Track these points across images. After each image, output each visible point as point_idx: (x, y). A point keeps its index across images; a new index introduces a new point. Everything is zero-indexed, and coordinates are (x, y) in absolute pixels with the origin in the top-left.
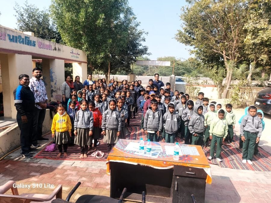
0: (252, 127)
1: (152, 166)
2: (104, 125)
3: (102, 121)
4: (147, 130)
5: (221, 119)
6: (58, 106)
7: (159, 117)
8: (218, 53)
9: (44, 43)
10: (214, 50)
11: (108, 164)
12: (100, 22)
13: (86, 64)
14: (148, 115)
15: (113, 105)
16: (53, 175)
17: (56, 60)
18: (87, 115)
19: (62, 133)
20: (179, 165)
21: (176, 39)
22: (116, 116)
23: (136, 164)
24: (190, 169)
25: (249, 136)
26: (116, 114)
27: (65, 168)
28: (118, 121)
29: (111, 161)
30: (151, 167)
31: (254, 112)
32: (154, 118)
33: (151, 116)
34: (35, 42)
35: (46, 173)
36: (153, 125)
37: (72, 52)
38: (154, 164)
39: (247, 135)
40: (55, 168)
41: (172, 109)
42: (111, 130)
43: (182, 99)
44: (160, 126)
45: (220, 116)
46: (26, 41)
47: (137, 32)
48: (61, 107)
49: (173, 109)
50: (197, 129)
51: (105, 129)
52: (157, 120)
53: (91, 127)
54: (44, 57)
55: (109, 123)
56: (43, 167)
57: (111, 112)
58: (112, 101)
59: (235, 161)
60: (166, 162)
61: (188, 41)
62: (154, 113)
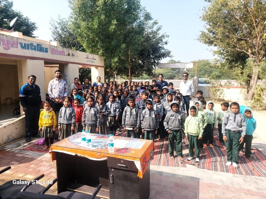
0: (233, 125)
1: (88, 157)
2: (84, 121)
3: (83, 117)
4: (125, 127)
5: (193, 116)
7: (137, 115)
9: (57, 49)
10: (237, 49)
12: (112, 28)
14: (126, 112)
15: (91, 102)
16: (28, 165)
17: (70, 64)
18: (68, 111)
19: (47, 127)
21: (199, 40)
22: (94, 113)
23: (74, 154)
24: (122, 161)
25: (231, 136)
26: (94, 110)
27: (43, 160)
28: (97, 117)
30: (86, 158)
31: (236, 108)
32: (131, 115)
33: (128, 113)
34: (47, 49)
35: (24, 163)
36: (130, 121)
37: (87, 57)
39: (229, 134)
40: (35, 159)
41: (149, 106)
42: (90, 126)
43: (169, 96)
44: (138, 123)
45: (191, 113)
46: (38, 48)
48: (47, 103)
49: (151, 106)
51: (85, 125)
52: (135, 117)
53: (73, 123)
55: (88, 119)
56: (26, 157)
57: (89, 108)
58: (90, 98)
59: (218, 163)
60: (100, 154)
61: (211, 41)
62: (131, 110)
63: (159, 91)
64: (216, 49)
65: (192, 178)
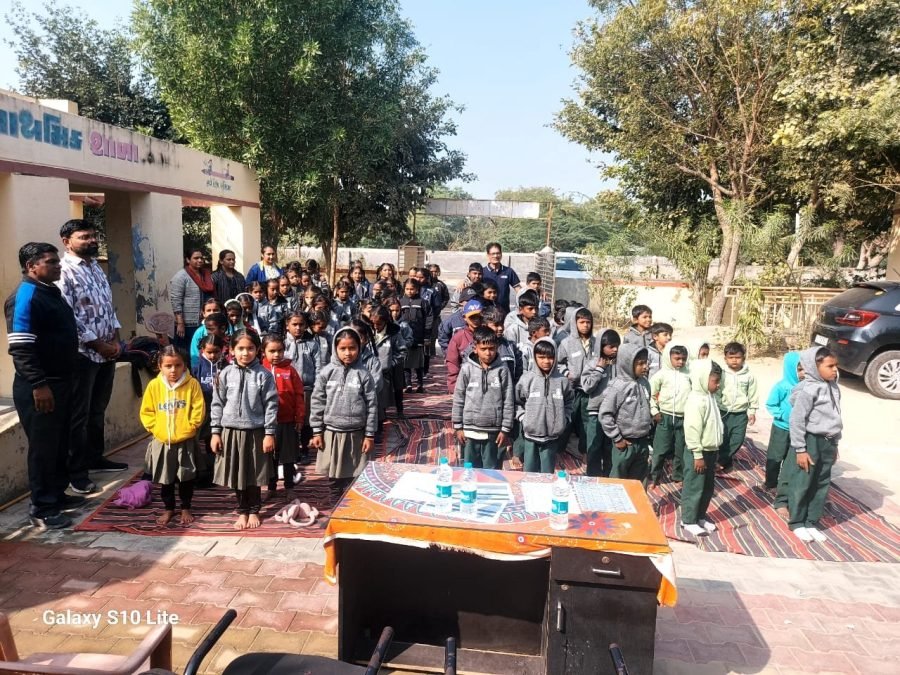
1: (478, 552)
2: (319, 414)
3: (313, 401)
4: (462, 429)
6: (163, 351)
7: (503, 388)
8: (692, 176)
9: (111, 138)
10: (681, 168)
11: (331, 548)
12: (304, 68)
13: (257, 212)
14: (466, 380)
15: (350, 348)
16: (141, 587)
17: (154, 196)
18: (254, 382)
20: (568, 545)
21: (558, 127)
22: (359, 386)
23: (424, 544)
24: (605, 559)
27: (184, 563)
28: (367, 402)
29: (339, 536)
30: (474, 554)
32: (485, 391)
33: (475, 384)
35: (118, 581)
36: (482, 412)
37: (207, 168)
38: (485, 546)
39: (818, 446)
40: (151, 564)
41: (546, 360)
42: (341, 432)
44: (505, 415)
47: (430, 104)
49: (551, 361)
50: (628, 425)
51: (323, 427)
52: (497, 397)
53: (270, 425)
54: (111, 185)
55: (336, 407)
56: (109, 560)
57: (341, 369)
58: (347, 336)
59: (750, 529)
60: (525, 538)
61: (598, 134)
62: (485, 373)
63: (528, 304)
64: (610, 159)
65: (712, 585)
